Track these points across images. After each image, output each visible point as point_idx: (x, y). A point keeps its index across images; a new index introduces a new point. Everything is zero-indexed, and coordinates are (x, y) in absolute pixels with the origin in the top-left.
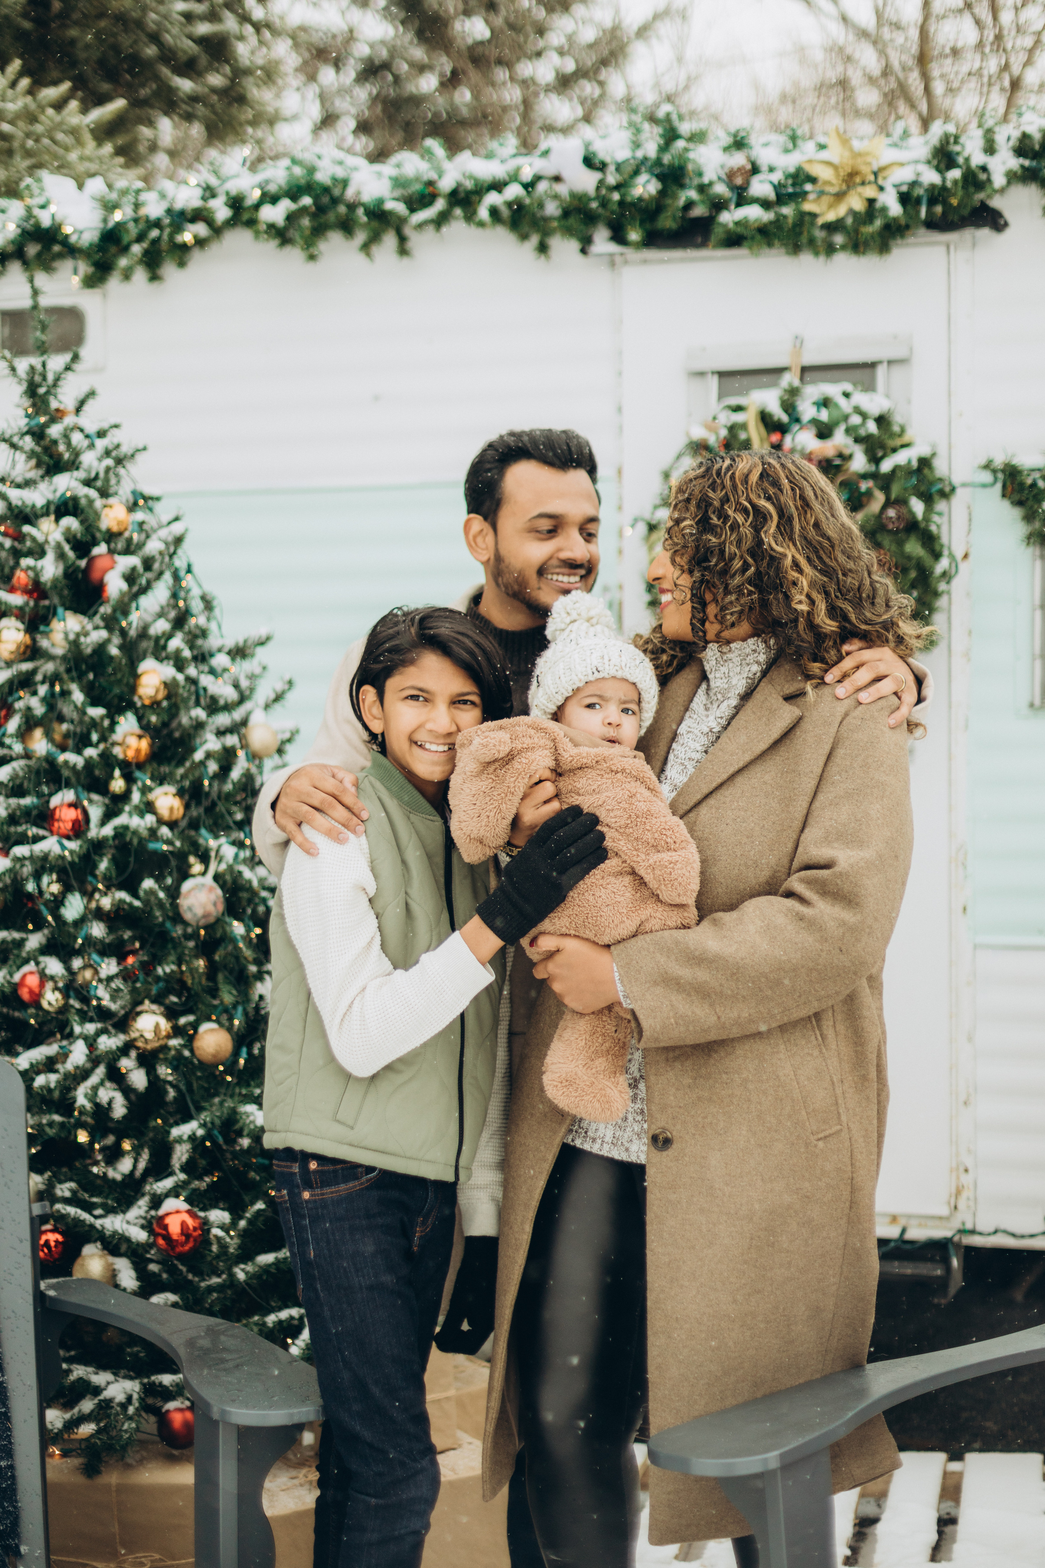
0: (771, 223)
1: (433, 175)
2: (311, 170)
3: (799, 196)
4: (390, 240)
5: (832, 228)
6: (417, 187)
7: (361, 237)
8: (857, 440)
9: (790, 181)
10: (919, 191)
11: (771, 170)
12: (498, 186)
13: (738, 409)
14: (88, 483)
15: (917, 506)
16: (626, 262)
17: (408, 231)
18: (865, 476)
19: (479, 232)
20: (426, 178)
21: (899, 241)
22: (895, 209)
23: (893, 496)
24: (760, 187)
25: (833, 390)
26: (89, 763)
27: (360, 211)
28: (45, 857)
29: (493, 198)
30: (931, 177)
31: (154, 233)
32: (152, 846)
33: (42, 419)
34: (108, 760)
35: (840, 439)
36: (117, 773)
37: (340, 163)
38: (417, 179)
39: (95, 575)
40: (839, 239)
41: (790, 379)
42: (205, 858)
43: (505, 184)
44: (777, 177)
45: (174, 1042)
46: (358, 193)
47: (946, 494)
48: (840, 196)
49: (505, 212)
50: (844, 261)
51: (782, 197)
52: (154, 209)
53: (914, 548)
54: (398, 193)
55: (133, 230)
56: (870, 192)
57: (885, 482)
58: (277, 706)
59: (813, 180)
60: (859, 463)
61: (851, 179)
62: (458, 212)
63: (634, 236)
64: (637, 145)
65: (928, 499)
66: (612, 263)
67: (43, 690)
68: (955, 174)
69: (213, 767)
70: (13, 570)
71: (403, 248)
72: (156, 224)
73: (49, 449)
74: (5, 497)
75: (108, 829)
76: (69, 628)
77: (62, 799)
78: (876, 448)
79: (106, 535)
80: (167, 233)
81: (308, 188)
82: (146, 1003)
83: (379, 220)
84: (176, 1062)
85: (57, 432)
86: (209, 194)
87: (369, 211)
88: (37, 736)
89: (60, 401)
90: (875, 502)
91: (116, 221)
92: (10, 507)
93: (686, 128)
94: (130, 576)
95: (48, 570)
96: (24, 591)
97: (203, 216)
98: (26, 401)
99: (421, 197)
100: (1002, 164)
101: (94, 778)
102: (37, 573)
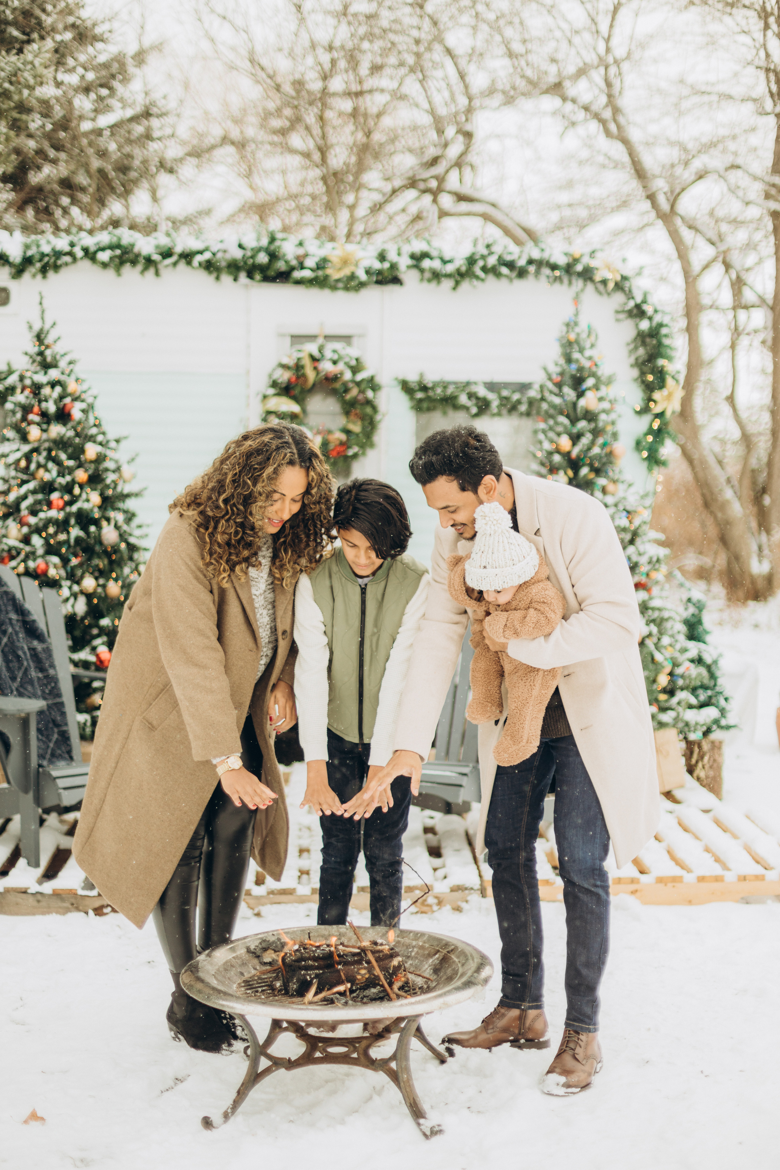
0: (314, 277)
1: (173, 245)
2: (119, 239)
3: (323, 268)
4: (152, 271)
5: (338, 281)
6: (165, 250)
7: (139, 267)
8: (348, 367)
9: (321, 261)
10: (372, 271)
11: (313, 256)
12: (201, 252)
13: (300, 351)
15: (370, 394)
16: (253, 287)
17: (160, 267)
18: (350, 381)
19: (192, 270)
20: (170, 246)
21: (364, 289)
22: (363, 276)
23: (361, 390)
24: (310, 263)
25: (338, 346)
26: (68, 483)
27: (140, 257)
28: (51, 518)
29: (198, 258)
30: (377, 265)
31: (46, 259)
32: (92, 515)
33: (43, 348)
34: (73, 482)
35: (341, 366)
36: (76, 486)
37: (131, 236)
38: (165, 246)
39: (66, 410)
40: (341, 285)
41: (320, 341)
43: (205, 252)
44: (317, 259)
45: (99, 590)
46: (140, 250)
47: (380, 389)
48: (340, 269)
49: (204, 265)
50: (341, 295)
51: (318, 268)
52: (46, 249)
53: (369, 410)
54: (157, 251)
55: (37, 257)
56: (353, 268)
57: (358, 384)
58: (132, 464)
59: (330, 261)
60: (348, 375)
61: (345, 262)
62: (184, 261)
63: (257, 277)
64: (258, 239)
65: (374, 390)
66: (246, 286)
67: (44, 454)
68: (386, 265)
69: (112, 486)
70: (33, 406)
71: (157, 273)
72: (47, 255)
73: (45, 359)
74: (31, 378)
75: (74, 508)
76: (56, 430)
77: (55, 496)
78: (355, 370)
79: (70, 395)
80: (52, 260)
81: (118, 246)
82: (87, 575)
83: (149, 262)
84: (99, 598)
85: (48, 353)
86: (72, 245)
87: (145, 258)
88: (41, 471)
89: (49, 340)
90: (354, 392)
91: (29, 253)
92: (33, 382)
93: (279, 236)
94: (83, 411)
95: (51, 408)
96: (38, 414)
97: (70, 254)
98: (35, 340)
99: (167, 254)
100: (404, 262)
101: (68, 489)
102: (47, 409)
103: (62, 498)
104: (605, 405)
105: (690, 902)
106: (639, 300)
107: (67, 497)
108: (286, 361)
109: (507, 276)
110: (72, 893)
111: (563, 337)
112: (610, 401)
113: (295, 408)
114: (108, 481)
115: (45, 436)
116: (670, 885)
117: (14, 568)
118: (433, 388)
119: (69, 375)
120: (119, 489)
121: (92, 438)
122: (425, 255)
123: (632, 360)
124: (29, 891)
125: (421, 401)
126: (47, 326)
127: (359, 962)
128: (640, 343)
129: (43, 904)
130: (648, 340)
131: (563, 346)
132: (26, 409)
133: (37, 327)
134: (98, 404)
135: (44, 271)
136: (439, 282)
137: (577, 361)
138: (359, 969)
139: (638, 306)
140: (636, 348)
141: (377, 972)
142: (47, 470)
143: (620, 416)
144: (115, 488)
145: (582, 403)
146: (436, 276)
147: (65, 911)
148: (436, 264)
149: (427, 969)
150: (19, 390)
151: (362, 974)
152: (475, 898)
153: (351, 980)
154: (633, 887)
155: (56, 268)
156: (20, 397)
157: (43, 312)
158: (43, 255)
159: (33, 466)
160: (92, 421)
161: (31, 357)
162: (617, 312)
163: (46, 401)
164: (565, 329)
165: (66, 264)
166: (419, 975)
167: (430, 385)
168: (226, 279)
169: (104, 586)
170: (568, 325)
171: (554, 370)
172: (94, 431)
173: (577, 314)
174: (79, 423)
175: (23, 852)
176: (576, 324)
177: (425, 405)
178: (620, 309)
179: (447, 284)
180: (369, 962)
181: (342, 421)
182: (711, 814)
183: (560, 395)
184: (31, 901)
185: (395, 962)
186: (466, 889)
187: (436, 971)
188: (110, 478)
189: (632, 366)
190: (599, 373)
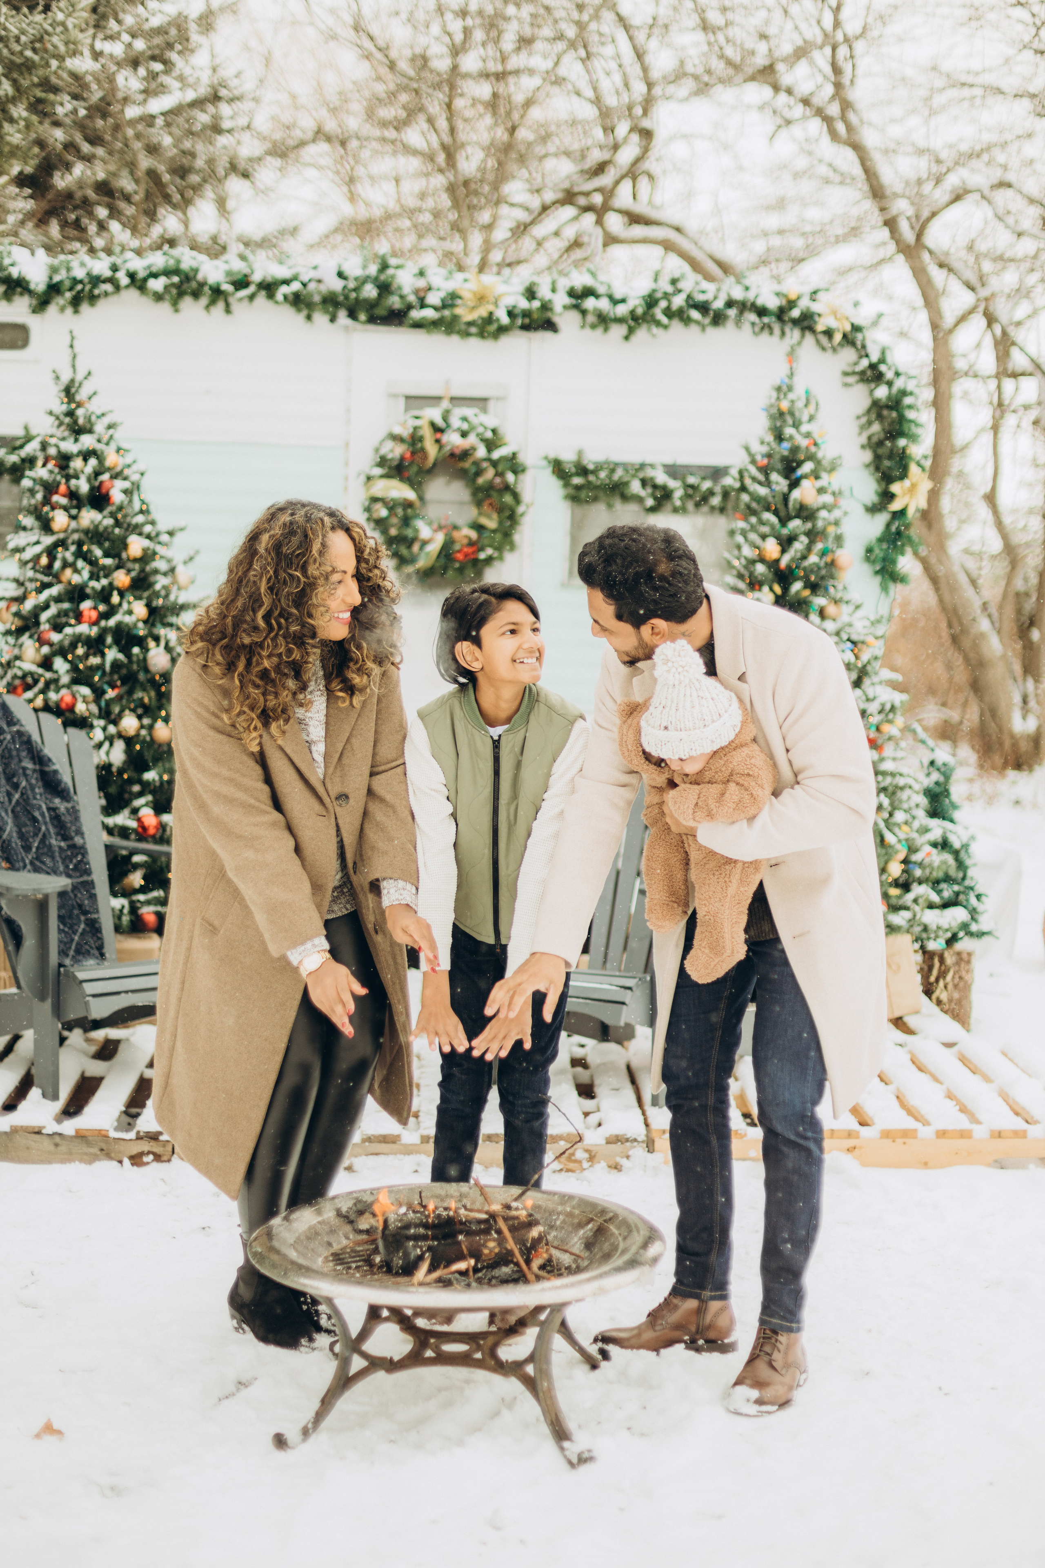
0: (438, 318)
1: (246, 271)
2: (178, 262)
3: (453, 306)
4: (221, 305)
5: (470, 324)
6: (239, 277)
7: (204, 301)
8: (481, 440)
9: (449, 297)
10: (517, 311)
11: (438, 289)
12: (286, 282)
13: (418, 418)
14: (99, 441)
15: (510, 477)
16: (356, 330)
17: (231, 300)
18: (484, 459)
19: (275, 306)
21: (505, 335)
22: (505, 320)
23: (498, 471)
24: (434, 299)
25: (469, 412)
26: (103, 588)
27: (206, 287)
28: (80, 635)
29: (284, 290)
30: (524, 304)
31: (79, 287)
32: (135, 632)
33: (73, 406)
34: (111, 587)
35: (472, 439)
36: (115, 593)
37: (194, 258)
38: (239, 272)
39: (104, 491)
40: (473, 330)
41: (445, 404)
42: (157, 639)
43: (292, 281)
44: (442, 294)
45: (144, 732)
46: (205, 277)
47: (523, 471)
48: (474, 308)
49: (291, 298)
50: (474, 343)
51: (444, 306)
52: (79, 273)
53: (508, 499)
54: (228, 280)
55: (67, 284)
56: (491, 308)
57: (495, 464)
58: (190, 564)
59: (460, 297)
60: (481, 452)
61: (481, 299)
62: (263, 293)
63: (361, 316)
64: (365, 267)
65: (515, 472)
66: (346, 328)
67: (73, 548)
68: (536, 304)
69: (163, 593)
70: (59, 484)
71: (228, 310)
72: (81, 282)
73: (75, 422)
74: (57, 446)
75: (112, 622)
76: (89, 517)
77: (86, 605)
78: (491, 445)
79: (109, 469)
80: (88, 288)
81: (176, 271)
82: (127, 712)
83: (217, 292)
84: (143, 742)
85: (80, 412)
86: (115, 268)
87: (211, 288)
88: (68, 572)
89: (82, 395)
90: (490, 474)
91: (57, 278)
92: (59, 452)
93: (393, 261)
94: (126, 492)
95: (83, 486)
96: (64, 496)
97: (111, 280)
98: (63, 395)
99: (241, 283)
100: (560, 300)
101: (104, 596)
102: (78, 487)
103: (95, 608)
104: (827, 498)
105: (926, 1165)
106: (874, 358)
107: (102, 608)
108: (398, 430)
109: (697, 322)
110: (102, 1135)
111: (772, 406)
112: (834, 494)
113: (410, 494)
114: (158, 587)
115: (73, 524)
116: (899, 1141)
117: (30, 701)
118: (594, 472)
119: (107, 444)
120: (172, 598)
121: (136, 529)
122: (589, 292)
123: (863, 439)
124: (44, 1131)
125: (578, 488)
126: (79, 377)
127: (487, 1232)
128: (873, 416)
129: (63, 1148)
130: (885, 412)
131: (772, 417)
132: (50, 488)
133: (66, 378)
134: (145, 483)
135: (75, 303)
136: (606, 330)
137: (791, 438)
138: (486, 1241)
139: (873, 367)
140: (870, 423)
141: (511, 1245)
142: (76, 571)
143: (846, 514)
144: (167, 596)
145: (796, 494)
146: (603, 320)
147: (91, 1159)
148: (603, 304)
149: (576, 1243)
150: (40, 463)
151: (491, 1246)
152: (639, 1152)
153: (476, 1254)
154: (851, 1143)
155: (93, 299)
156: (41, 472)
157: (74, 357)
158: (75, 281)
159: (57, 565)
160: (137, 505)
161: (57, 418)
162: (846, 374)
163: (77, 478)
164: (774, 394)
165: (106, 294)
166: (566, 1251)
167: (591, 467)
168: (321, 319)
169: (151, 727)
170: (779, 389)
171: (759, 450)
172: (140, 519)
173: (791, 375)
174: (120, 508)
175: (36, 1080)
176: (790, 388)
177: (583, 494)
178: (849, 370)
179: (618, 331)
180: (499, 1232)
181: (472, 513)
182: (955, 1049)
183: (768, 483)
184: (47, 1145)
185: (535, 1233)
186: (627, 1140)
187: (589, 1245)
188: (161, 582)
189: (863, 447)
190: (820, 455)
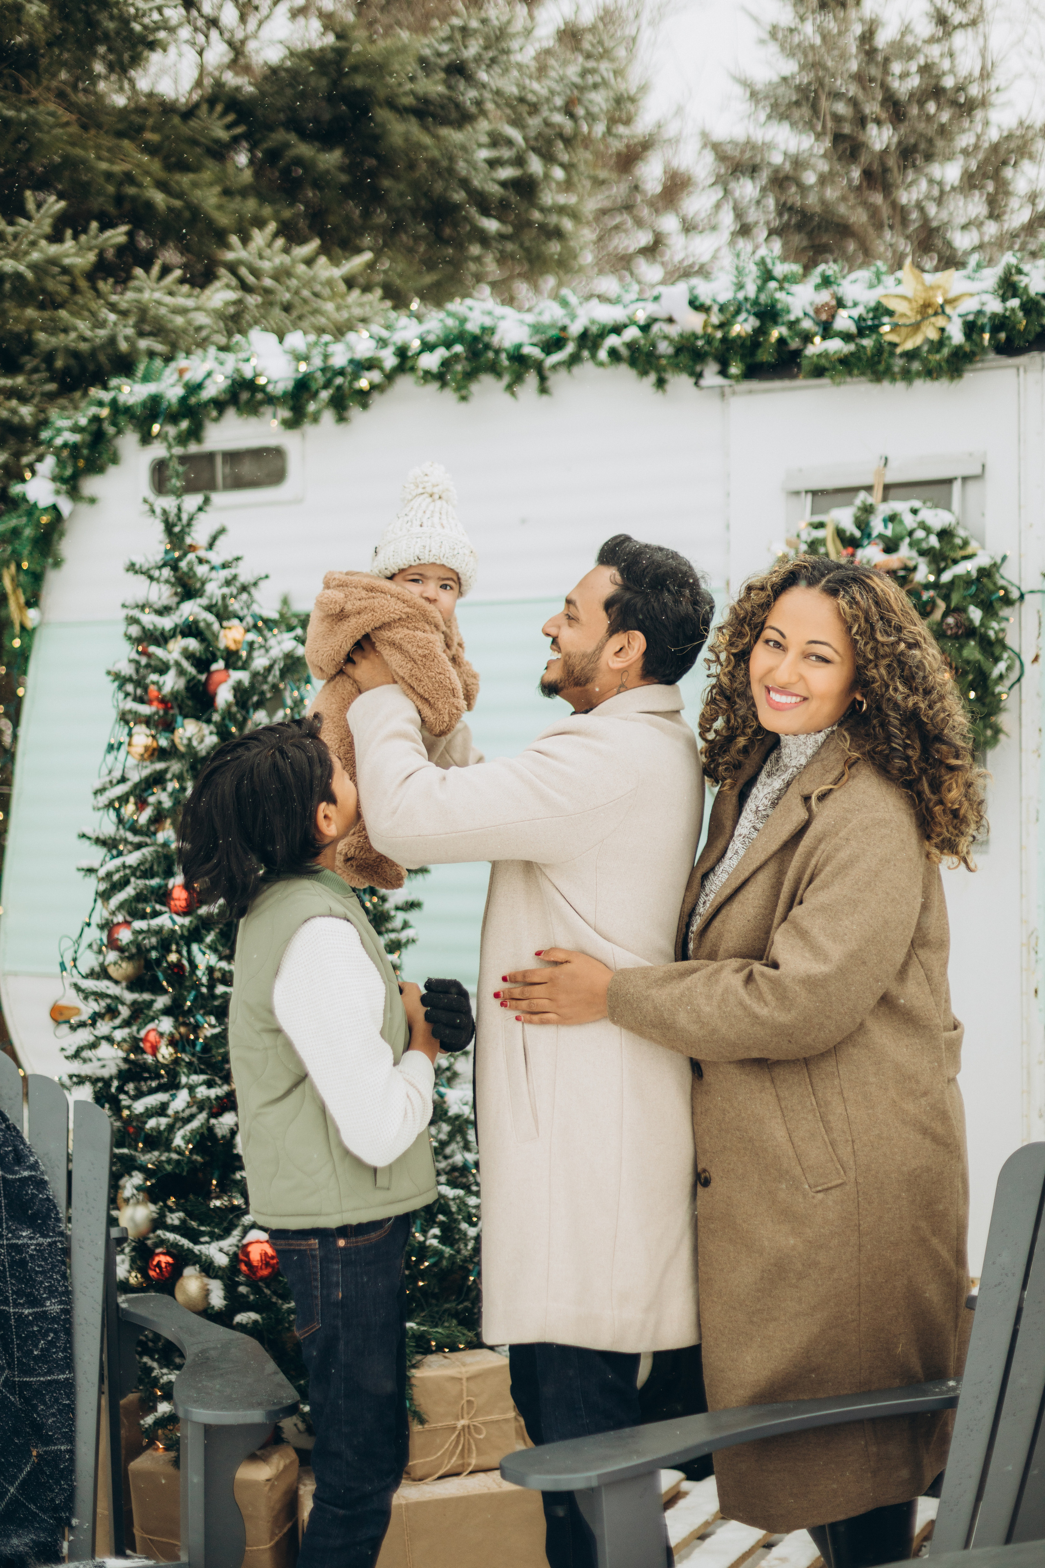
0: (852, 354)
1: (566, 321)
2: (463, 321)
3: (877, 329)
4: (531, 379)
5: (911, 355)
6: (553, 333)
7: (506, 378)
8: (922, 553)
9: (871, 315)
10: (983, 320)
11: (855, 305)
12: (617, 329)
13: (821, 525)
14: (208, 609)
16: (734, 393)
17: (546, 372)
18: (927, 586)
19: (600, 371)
20: (560, 324)
21: (969, 367)
22: (960, 338)
23: (953, 605)
24: (844, 321)
25: (902, 507)
27: (504, 356)
28: (161, 931)
29: (613, 340)
30: (994, 306)
31: (339, 380)
33: (178, 552)
35: (905, 553)
37: (489, 313)
38: (552, 326)
39: (211, 688)
40: (916, 366)
41: (864, 498)
43: (625, 326)
44: (859, 311)
46: (502, 339)
48: (916, 327)
49: (624, 352)
51: (862, 330)
52: (340, 361)
53: (972, 652)
54: (535, 339)
55: (320, 379)
56: (940, 322)
57: (945, 592)
59: (890, 313)
60: (923, 574)
61: (926, 310)
62: (587, 352)
63: (734, 369)
64: (738, 287)
65: (988, 607)
66: (720, 393)
68: (1016, 302)
71: (544, 387)
72: (341, 372)
73: (179, 579)
76: (187, 732)
77: (176, 882)
78: (939, 560)
79: (221, 654)
80: (350, 379)
81: (460, 337)
83: (522, 362)
85: (188, 563)
87: (512, 356)
88: (164, 826)
89: (193, 538)
90: (938, 610)
91: (306, 371)
97: (378, 364)
98: (162, 536)
99: (555, 342)
135: (337, 405)
155: (360, 398)
158: (334, 373)
159: (148, 815)
165: (374, 389)
168: (680, 382)
